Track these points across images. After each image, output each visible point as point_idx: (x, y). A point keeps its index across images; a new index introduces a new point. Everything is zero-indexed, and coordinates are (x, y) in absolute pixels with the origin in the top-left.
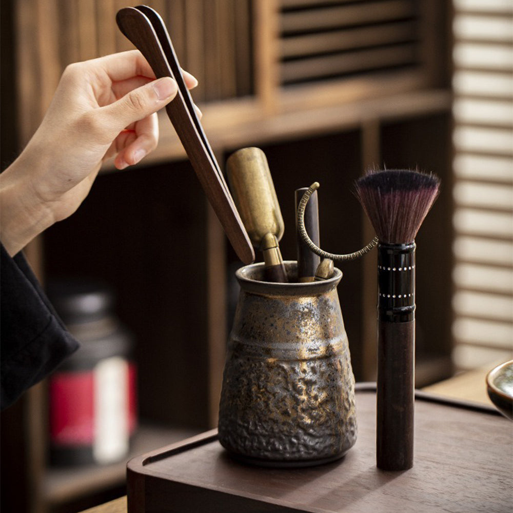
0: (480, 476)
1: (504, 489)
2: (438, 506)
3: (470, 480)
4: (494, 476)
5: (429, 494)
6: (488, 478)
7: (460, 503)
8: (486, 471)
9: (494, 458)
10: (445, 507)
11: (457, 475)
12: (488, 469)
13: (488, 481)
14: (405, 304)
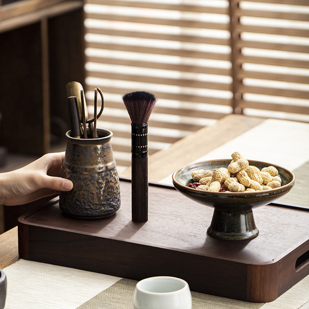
0: (172, 218)
1: (185, 224)
2: (160, 233)
3: (169, 220)
4: (178, 218)
5: (154, 228)
6: (176, 219)
7: (168, 231)
8: (174, 215)
9: (175, 209)
10: (162, 233)
11: (162, 218)
12: (175, 215)
13: (176, 220)
14: (145, 150)
